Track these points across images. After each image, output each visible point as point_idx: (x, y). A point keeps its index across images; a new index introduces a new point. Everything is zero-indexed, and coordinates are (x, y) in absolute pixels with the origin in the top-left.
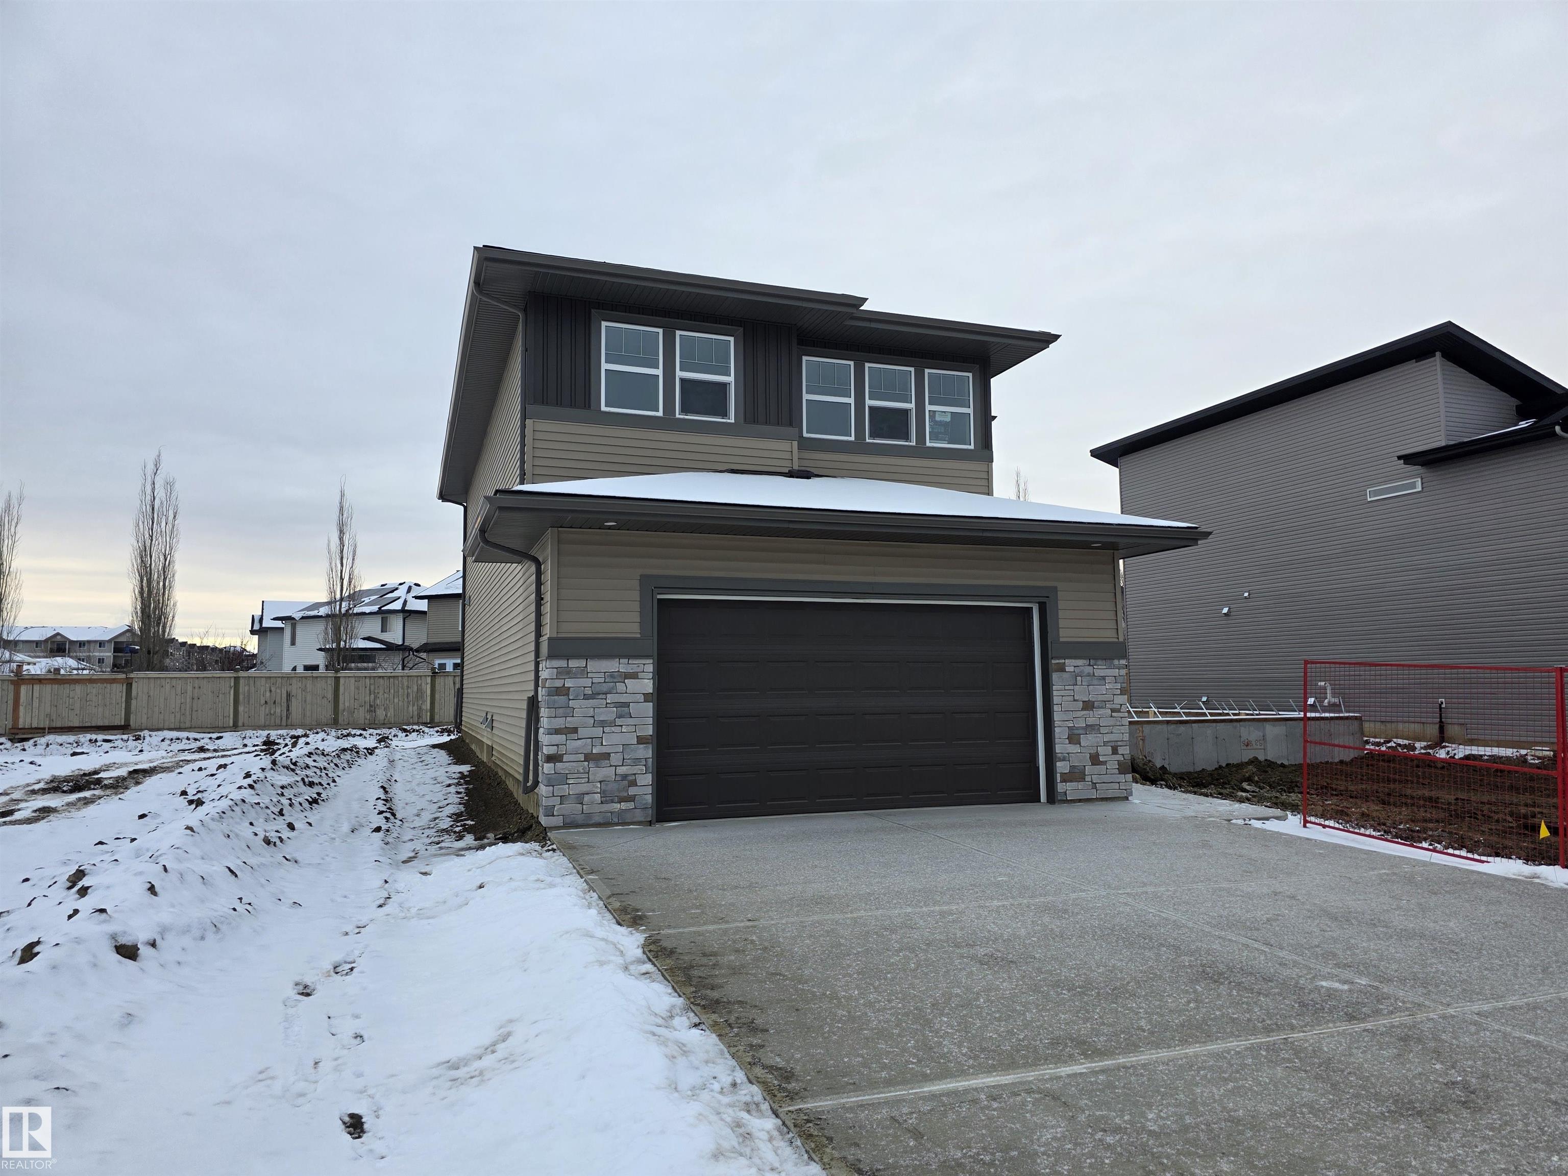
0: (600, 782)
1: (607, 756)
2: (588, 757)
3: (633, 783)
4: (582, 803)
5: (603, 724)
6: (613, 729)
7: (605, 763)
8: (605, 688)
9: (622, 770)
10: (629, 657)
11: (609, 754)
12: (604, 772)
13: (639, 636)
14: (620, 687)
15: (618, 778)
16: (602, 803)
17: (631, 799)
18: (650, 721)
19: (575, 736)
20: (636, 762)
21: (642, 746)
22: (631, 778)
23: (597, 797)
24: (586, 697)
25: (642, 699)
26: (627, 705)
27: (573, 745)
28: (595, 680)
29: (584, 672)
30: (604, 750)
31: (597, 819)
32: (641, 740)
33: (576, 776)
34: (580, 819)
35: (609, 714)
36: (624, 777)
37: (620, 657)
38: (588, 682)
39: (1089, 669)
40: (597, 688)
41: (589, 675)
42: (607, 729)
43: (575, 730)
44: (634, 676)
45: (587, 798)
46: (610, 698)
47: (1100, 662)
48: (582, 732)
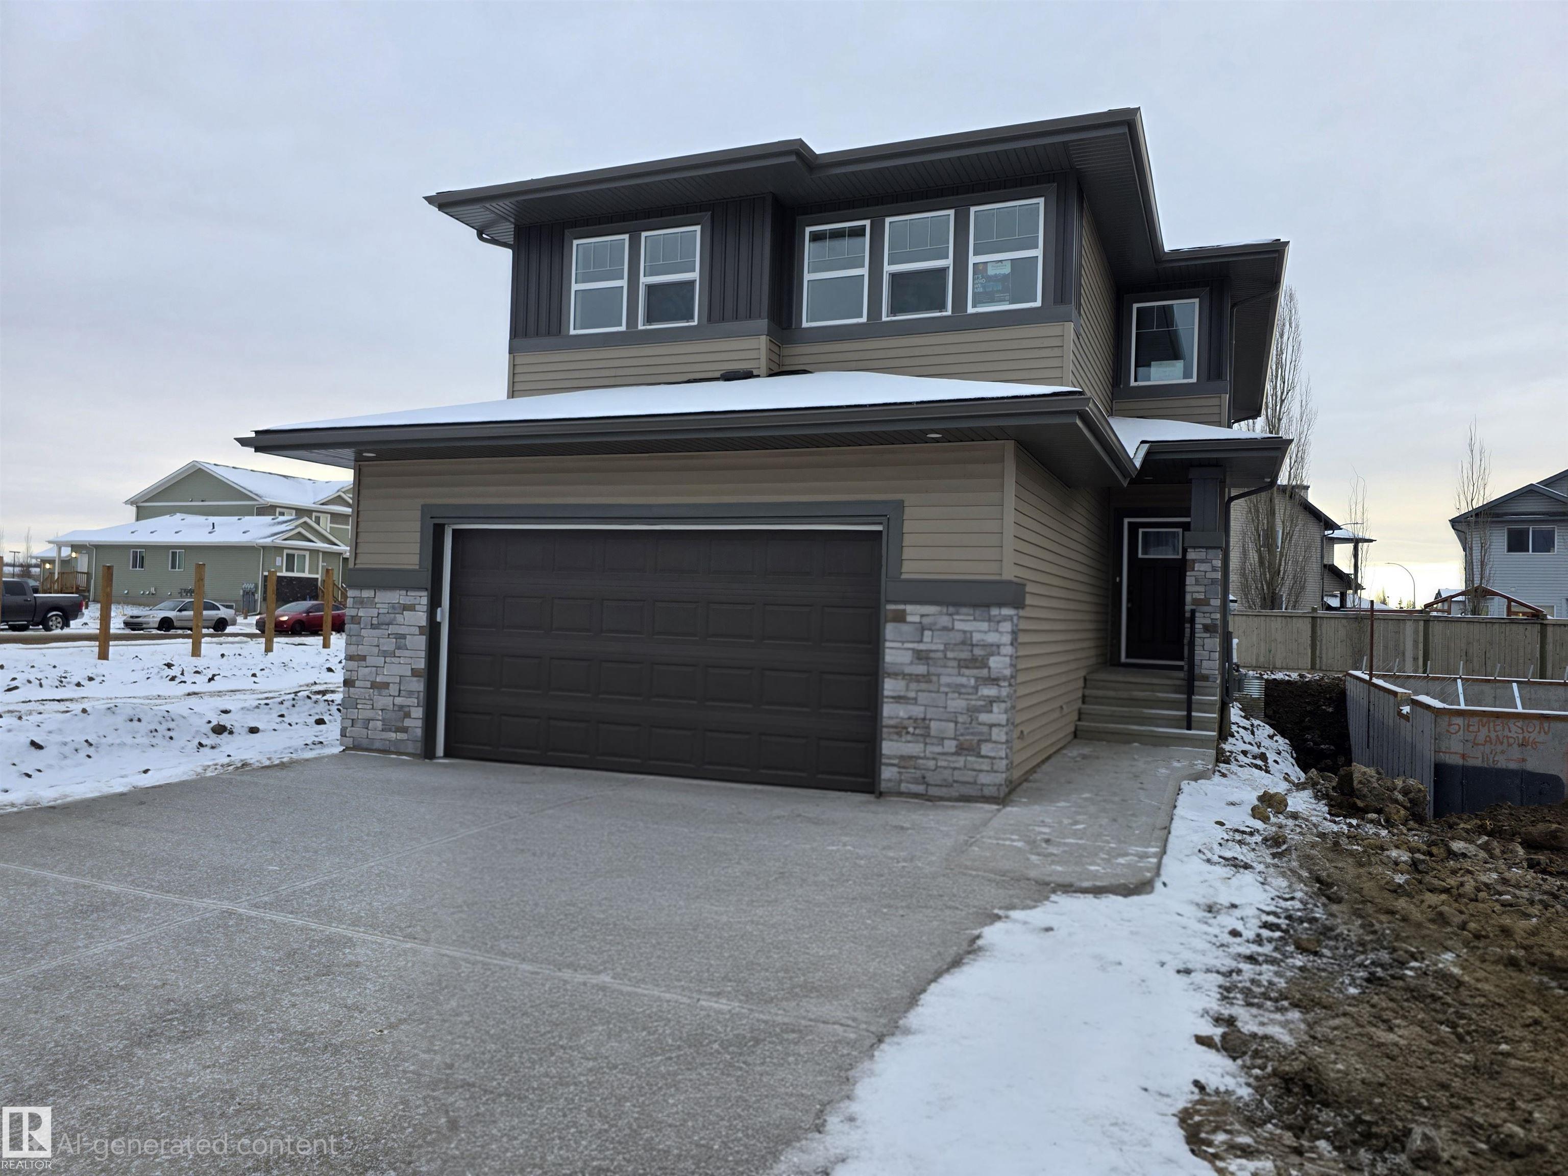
0: (382, 710)
1: (386, 685)
2: (374, 685)
3: (408, 715)
4: (367, 728)
5: (385, 654)
6: (393, 659)
7: (385, 692)
8: (387, 618)
9: (398, 701)
10: (407, 588)
11: (388, 684)
12: (383, 701)
13: (417, 567)
14: (399, 618)
15: (396, 708)
16: (383, 730)
17: (405, 730)
18: (423, 654)
19: (363, 663)
20: (410, 693)
21: (415, 679)
22: (407, 709)
23: (379, 724)
24: (373, 626)
25: (417, 631)
26: (403, 637)
27: (363, 671)
28: (381, 611)
29: (371, 603)
30: (386, 679)
31: (377, 745)
32: (415, 673)
33: (364, 701)
34: (365, 743)
35: (389, 645)
36: (401, 707)
37: (401, 588)
38: (374, 612)
39: (945, 621)
40: (383, 619)
41: (378, 606)
42: (388, 660)
43: (363, 658)
44: (411, 608)
45: (371, 724)
46: (392, 629)
47: (964, 610)
48: (370, 660)
